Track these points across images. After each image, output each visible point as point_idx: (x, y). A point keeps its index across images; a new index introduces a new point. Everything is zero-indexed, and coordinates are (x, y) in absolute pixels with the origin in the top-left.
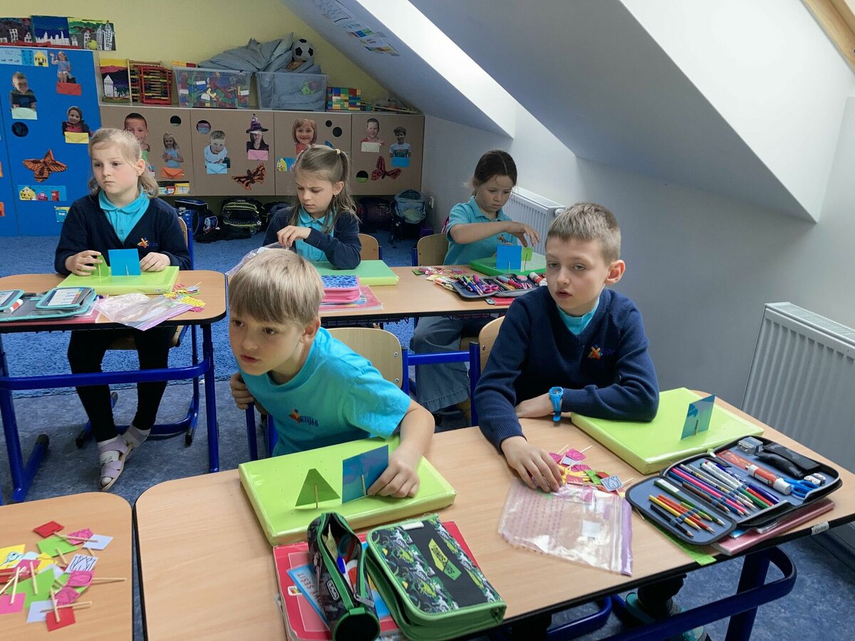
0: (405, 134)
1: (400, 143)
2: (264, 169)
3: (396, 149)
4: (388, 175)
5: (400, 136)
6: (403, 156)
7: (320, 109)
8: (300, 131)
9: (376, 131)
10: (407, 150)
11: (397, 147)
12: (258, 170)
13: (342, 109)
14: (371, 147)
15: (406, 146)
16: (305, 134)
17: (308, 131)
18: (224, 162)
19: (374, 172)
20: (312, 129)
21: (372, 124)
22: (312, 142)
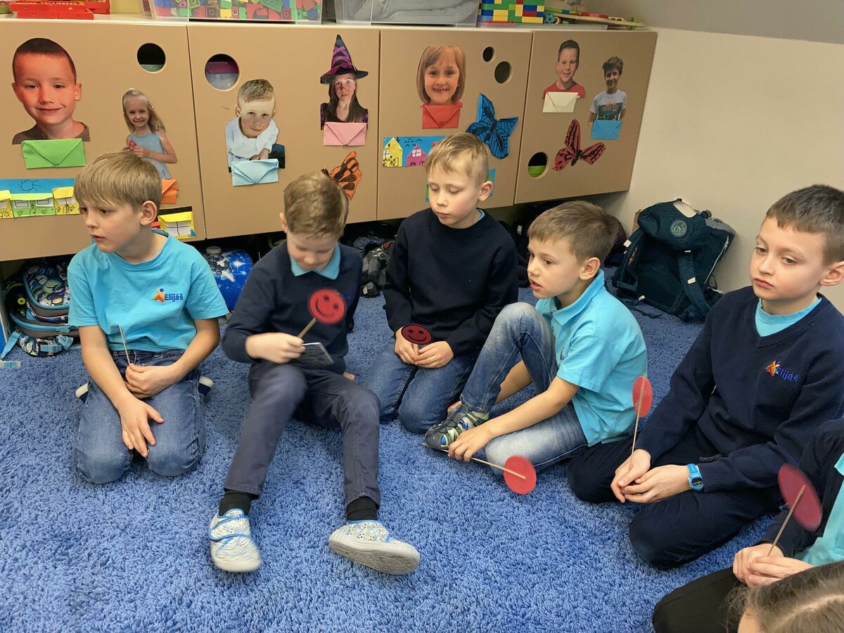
0: (620, 72)
1: (610, 91)
2: (356, 165)
3: (602, 103)
4: (585, 158)
5: (612, 77)
6: (611, 118)
7: (466, 21)
8: (434, 73)
9: (573, 65)
10: (620, 105)
11: (605, 100)
12: (344, 168)
13: (513, 21)
14: (560, 102)
15: (619, 97)
16: (442, 80)
17: (449, 73)
18: (271, 156)
19: (560, 154)
20: (456, 69)
21: (569, 54)
22: (455, 98)
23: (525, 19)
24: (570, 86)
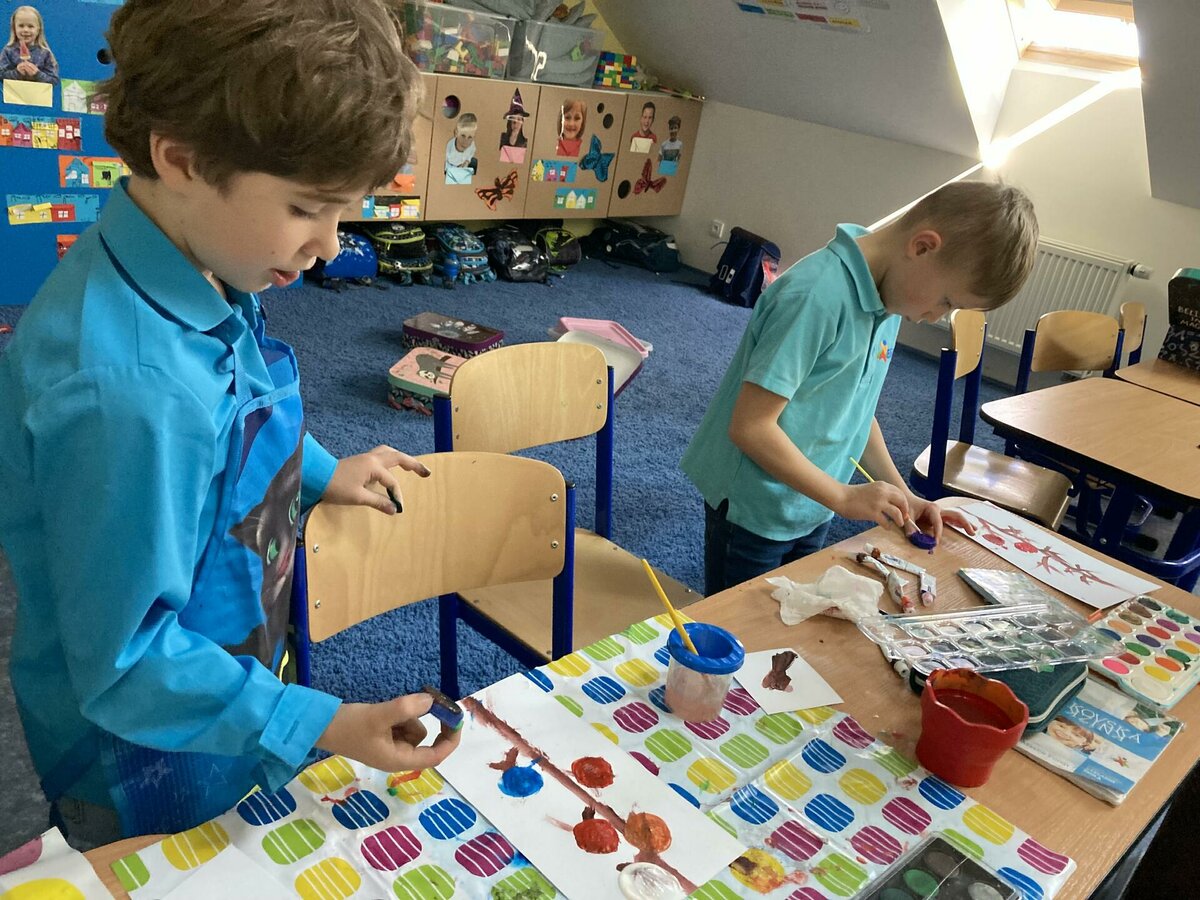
0: (679, 125)
1: (673, 140)
2: (516, 177)
3: (667, 148)
4: (653, 187)
5: (674, 130)
6: (671, 160)
7: (586, 84)
8: (568, 118)
9: (650, 120)
10: (678, 151)
11: (668, 146)
12: (509, 178)
13: (614, 87)
14: (641, 145)
15: (677, 145)
16: (572, 123)
17: (577, 118)
18: (470, 166)
19: (638, 183)
20: (581, 116)
21: (648, 111)
22: (578, 136)
23: (622, 85)
24: (648, 134)
